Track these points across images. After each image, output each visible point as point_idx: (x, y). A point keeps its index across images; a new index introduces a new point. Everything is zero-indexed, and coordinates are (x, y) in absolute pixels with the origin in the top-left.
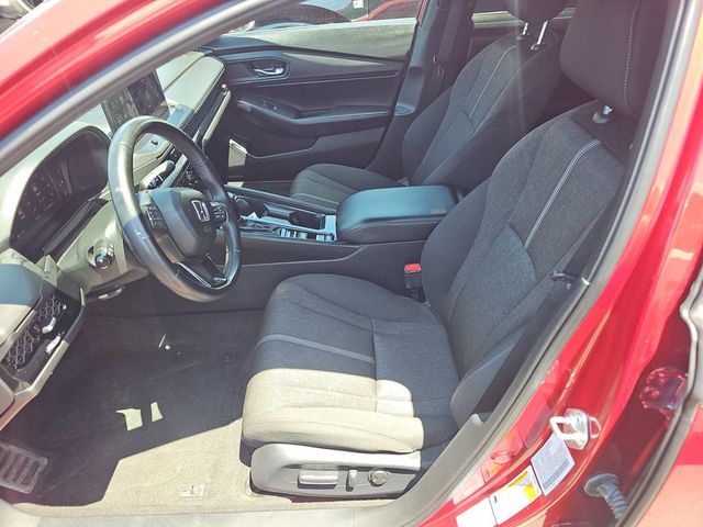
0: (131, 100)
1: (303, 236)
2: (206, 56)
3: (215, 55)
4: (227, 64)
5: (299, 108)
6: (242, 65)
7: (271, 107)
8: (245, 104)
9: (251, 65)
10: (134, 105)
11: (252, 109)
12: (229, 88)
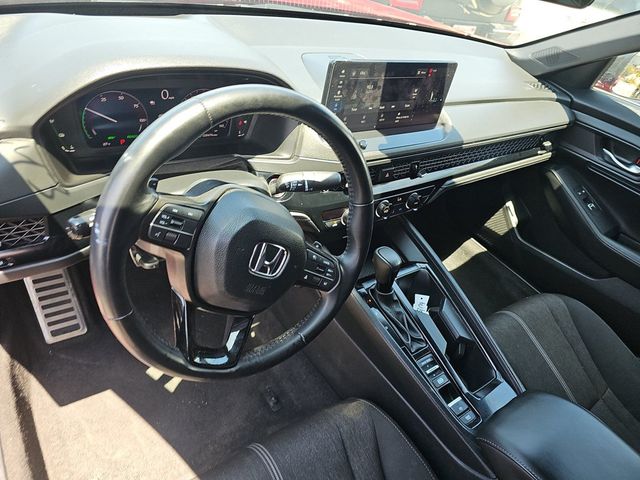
0: (381, 84)
1: (442, 380)
2: (557, 100)
3: (570, 106)
4: (574, 124)
5: (623, 226)
6: (594, 135)
7: (586, 201)
8: (558, 177)
9: (605, 141)
10: (379, 92)
11: (561, 188)
12: (554, 149)
